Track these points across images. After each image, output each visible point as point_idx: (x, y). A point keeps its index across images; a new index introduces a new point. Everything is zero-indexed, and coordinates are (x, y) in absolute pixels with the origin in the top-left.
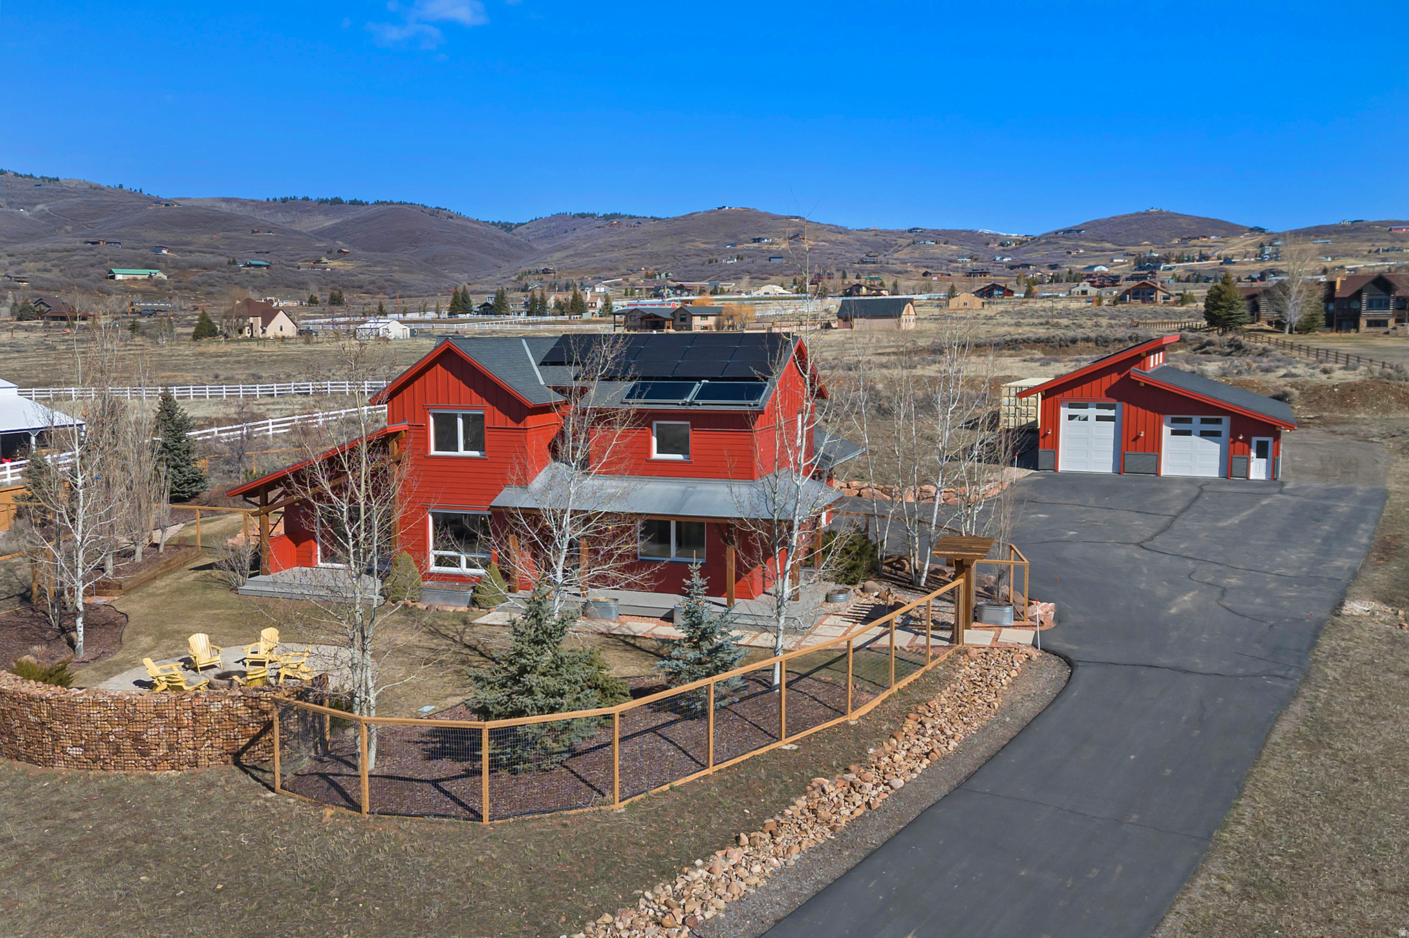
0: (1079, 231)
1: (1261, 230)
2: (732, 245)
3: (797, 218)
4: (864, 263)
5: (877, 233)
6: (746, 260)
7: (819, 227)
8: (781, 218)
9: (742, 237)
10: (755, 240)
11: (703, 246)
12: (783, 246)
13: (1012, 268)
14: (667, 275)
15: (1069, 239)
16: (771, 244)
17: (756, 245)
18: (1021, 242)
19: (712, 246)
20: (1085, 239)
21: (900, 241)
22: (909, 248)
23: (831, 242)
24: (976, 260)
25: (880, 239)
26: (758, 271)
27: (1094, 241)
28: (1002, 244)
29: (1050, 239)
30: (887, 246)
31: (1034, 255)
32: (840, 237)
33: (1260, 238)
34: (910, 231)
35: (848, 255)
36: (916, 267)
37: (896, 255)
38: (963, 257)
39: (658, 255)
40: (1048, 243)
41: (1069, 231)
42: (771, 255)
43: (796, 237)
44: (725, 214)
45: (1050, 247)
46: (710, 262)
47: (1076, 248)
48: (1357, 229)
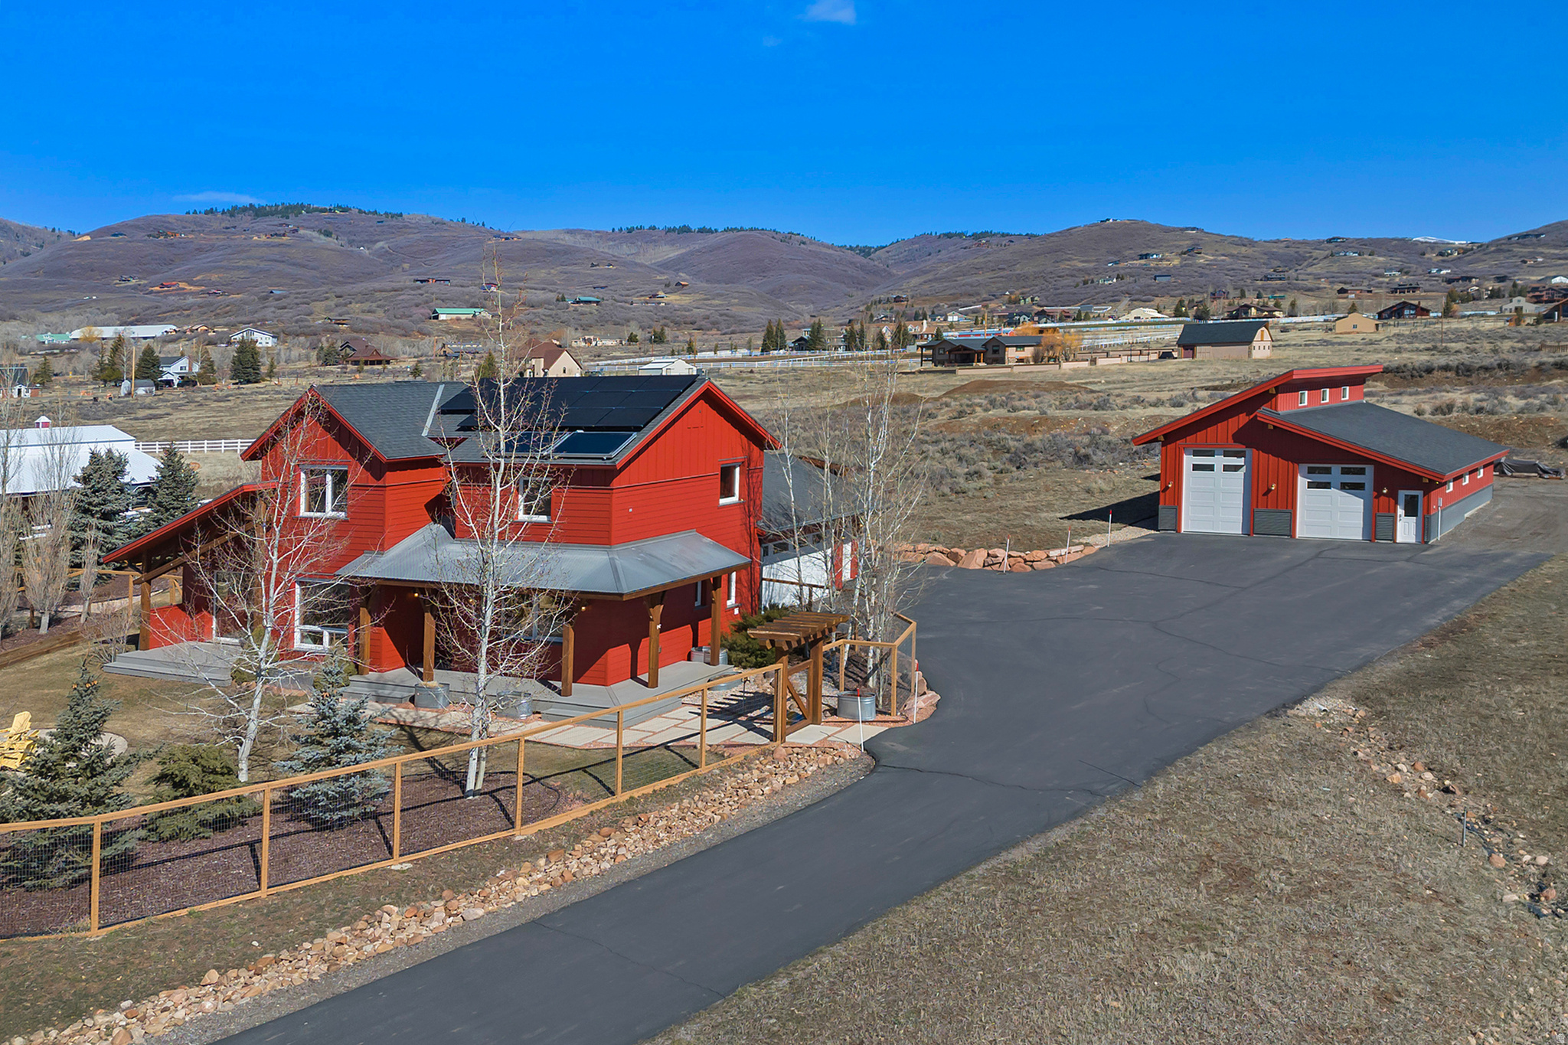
0: (1539, 235)
2: (1115, 263)
3: (1193, 229)
4: (1268, 279)
5: (1289, 244)
6: (1128, 279)
7: (1222, 239)
8: (1174, 230)
9: (1127, 253)
10: (1142, 257)
11: (1080, 265)
12: (1176, 262)
14: (1032, 299)
15: (1524, 245)
16: (1161, 260)
17: (1143, 262)
18: (1466, 251)
19: (1092, 265)
20: (1546, 245)
21: (1316, 253)
22: (1326, 262)
23: (1232, 256)
24: (1407, 273)
25: (1291, 251)
26: (1140, 293)
27: (1556, 247)
28: (1441, 254)
29: (1501, 246)
30: (1299, 259)
31: (1480, 266)
32: (1244, 249)
34: (1329, 241)
35: (1252, 271)
36: (1331, 283)
37: (1309, 270)
38: (1391, 270)
39: (1026, 278)
40: (1498, 251)
41: (1525, 236)
42: (1158, 273)
43: (1192, 251)
44: (1108, 228)
45: (1501, 256)
46: (1085, 283)
47: (1533, 256)
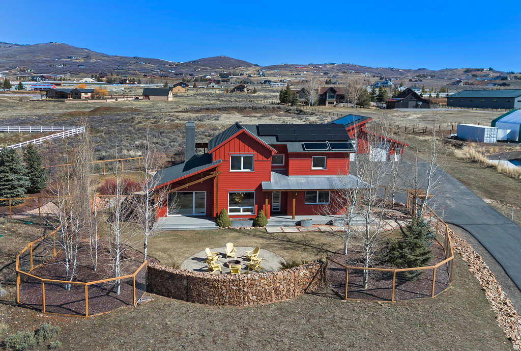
0: (198, 62)
1: (258, 66)
2: (58, 59)
3: (86, 49)
4: (119, 70)
5: (122, 58)
6: (67, 66)
7: (97, 54)
8: (79, 49)
9: (62, 55)
10: (69, 58)
11: (44, 58)
12: (82, 61)
13: (176, 75)
14: (31, 71)
15: (194, 65)
16: (76, 59)
17: (69, 59)
18: (177, 65)
19: (49, 59)
20: (200, 65)
21: (131, 62)
22: (135, 65)
23: (102, 60)
24: (161, 71)
25: (122, 60)
26: (74, 71)
27: (203, 66)
28: (170, 65)
29: (188, 64)
30: (126, 63)
31: (183, 70)
32: (106, 58)
33: (258, 68)
34: (134, 58)
35: (111, 66)
36: (140, 72)
37: (130, 67)
38: (156, 69)
39: (24, 62)
40: (187, 66)
41: (194, 62)
42: (78, 64)
43: (87, 57)
44: (53, 45)
46: (51, 66)
47: (198, 68)
48: (286, 67)
